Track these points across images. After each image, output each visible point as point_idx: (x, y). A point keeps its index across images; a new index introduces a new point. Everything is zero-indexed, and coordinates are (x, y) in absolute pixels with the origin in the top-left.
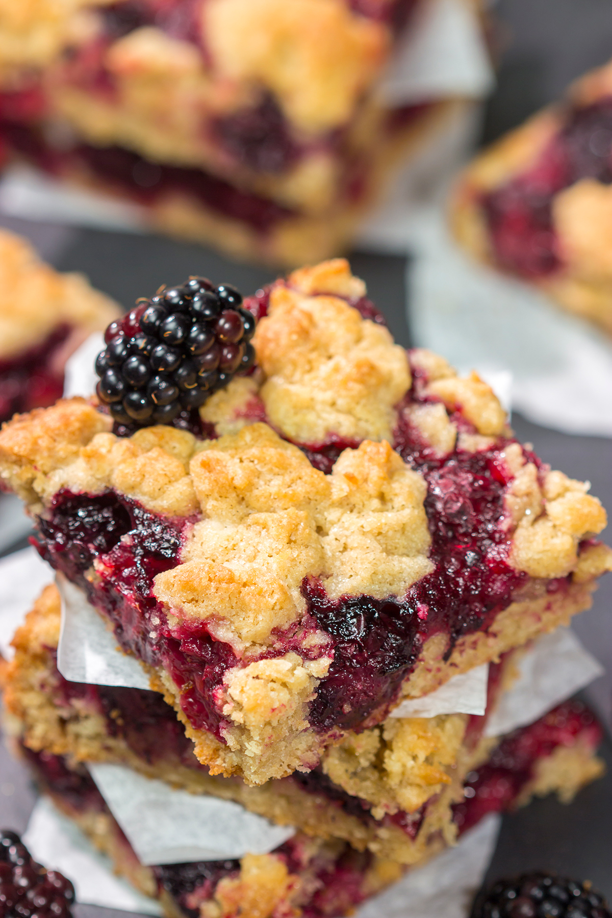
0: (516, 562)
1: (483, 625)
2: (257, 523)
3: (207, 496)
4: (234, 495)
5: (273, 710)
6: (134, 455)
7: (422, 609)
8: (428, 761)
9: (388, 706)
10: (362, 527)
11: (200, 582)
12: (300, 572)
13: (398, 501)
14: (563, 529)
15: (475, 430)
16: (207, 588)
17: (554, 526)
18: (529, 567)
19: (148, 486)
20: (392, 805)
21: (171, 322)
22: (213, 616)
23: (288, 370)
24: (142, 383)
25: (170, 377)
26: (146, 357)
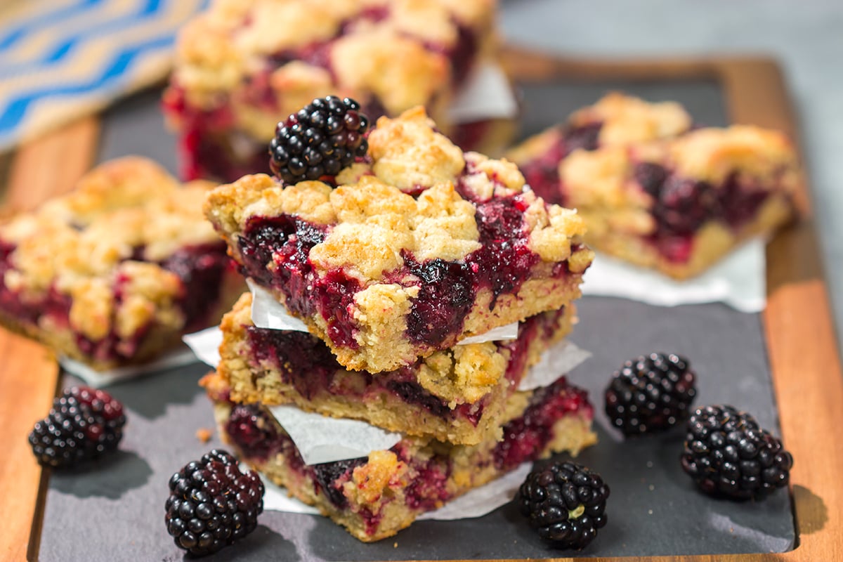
0: (532, 247)
1: (513, 290)
2: (372, 222)
3: (341, 209)
4: (357, 208)
5: (384, 310)
6: (295, 192)
7: (474, 266)
8: (481, 368)
9: (456, 336)
10: (437, 224)
11: (338, 244)
12: (400, 244)
13: (458, 212)
14: (561, 231)
15: (505, 186)
16: (343, 247)
17: (555, 230)
18: (540, 251)
19: (304, 207)
20: (461, 399)
21: (315, 115)
22: (346, 263)
23: (389, 153)
24: (299, 152)
25: (316, 147)
26: (301, 137)
